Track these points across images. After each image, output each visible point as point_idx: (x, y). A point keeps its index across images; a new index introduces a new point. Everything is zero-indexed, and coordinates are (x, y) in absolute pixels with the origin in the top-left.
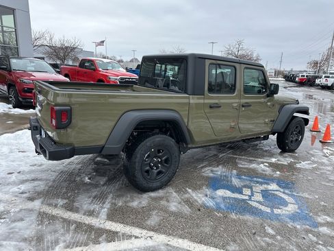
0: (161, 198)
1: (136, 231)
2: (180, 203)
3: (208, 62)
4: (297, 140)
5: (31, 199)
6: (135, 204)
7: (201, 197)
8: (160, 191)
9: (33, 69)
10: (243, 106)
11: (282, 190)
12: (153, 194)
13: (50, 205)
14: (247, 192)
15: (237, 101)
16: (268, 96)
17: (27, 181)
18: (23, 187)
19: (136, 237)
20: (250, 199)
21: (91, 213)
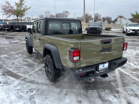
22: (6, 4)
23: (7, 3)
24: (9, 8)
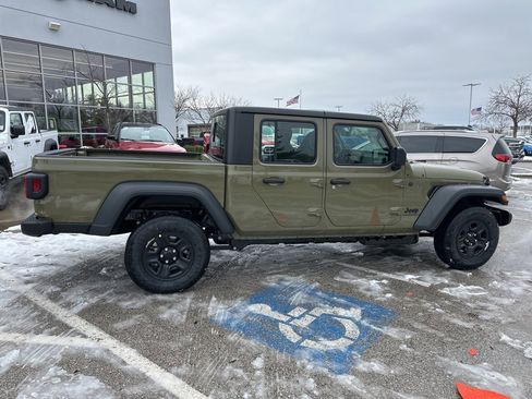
0: (165, 303)
1: (92, 330)
2: (182, 312)
3: (258, 118)
4: (477, 249)
5: (27, 282)
6: (126, 304)
7: (217, 309)
8: (175, 295)
9: (148, 138)
10: (332, 183)
11: (359, 319)
12: (160, 297)
13: (38, 291)
14: (296, 313)
15: (320, 174)
16: (394, 168)
17: (43, 264)
18: (32, 270)
19: (85, 336)
20: (287, 323)
21: (68, 306)
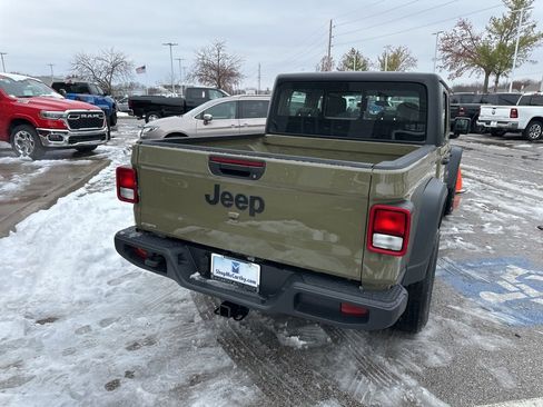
6: (435, 360)
11: (533, 272)
22: (458, 29)
23: (463, 25)
24: (466, 43)
